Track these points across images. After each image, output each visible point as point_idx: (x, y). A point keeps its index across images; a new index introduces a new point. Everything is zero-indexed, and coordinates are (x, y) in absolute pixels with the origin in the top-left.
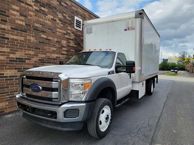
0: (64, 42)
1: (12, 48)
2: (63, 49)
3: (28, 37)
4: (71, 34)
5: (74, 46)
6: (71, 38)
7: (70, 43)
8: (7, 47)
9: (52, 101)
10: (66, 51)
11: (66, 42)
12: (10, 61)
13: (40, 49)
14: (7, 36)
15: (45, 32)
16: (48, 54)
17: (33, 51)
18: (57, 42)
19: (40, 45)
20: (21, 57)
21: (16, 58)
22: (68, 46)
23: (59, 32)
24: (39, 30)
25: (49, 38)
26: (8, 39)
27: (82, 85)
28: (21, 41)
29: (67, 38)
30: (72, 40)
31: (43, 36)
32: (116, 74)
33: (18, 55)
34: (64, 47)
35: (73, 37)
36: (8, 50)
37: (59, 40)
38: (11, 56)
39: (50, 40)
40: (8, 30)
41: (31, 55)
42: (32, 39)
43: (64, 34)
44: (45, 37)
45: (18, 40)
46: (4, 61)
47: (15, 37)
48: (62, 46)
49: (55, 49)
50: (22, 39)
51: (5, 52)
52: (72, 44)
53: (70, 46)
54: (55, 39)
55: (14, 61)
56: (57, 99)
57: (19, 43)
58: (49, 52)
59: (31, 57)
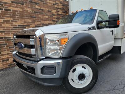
0: (54, 11)
1: (14, 17)
2: (54, 16)
3: (25, 9)
4: (59, 4)
5: (63, 14)
6: (59, 7)
7: (59, 12)
8: (11, 17)
9: (31, 57)
10: (56, 18)
11: (55, 11)
12: (14, 27)
13: (35, 17)
14: (9, 8)
15: (38, 4)
16: (42, 22)
17: (30, 19)
18: (48, 11)
19: (35, 14)
20: (22, 25)
21: (19, 25)
22: (58, 14)
23: (50, 3)
24: (33, 2)
25: (42, 8)
26: (10, 10)
27: (58, 41)
28: (20, 11)
29: (56, 8)
30: (60, 9)
31: (37, 7)
32: (97, 30)
33: (20, 23)
34: (54, 15)
35: (61, 6)
36: (12, 19)
37: (50, 10)
38: (14, 23)
39: (42, 10)
40: (9, 4)
41: (29, 22)
42: (29, 10)
43: (54, 4)
44: (39, 7)
45: (18, 11)
46: (10, 27)
47: (15, 9)
48: (52, 15)
49: (47, 17)
50: (21, 10)
51: (9, 21)
52: (61, 12)
53: (59, 14)
54: (47, 9)
55: (17, 28)
56: (35, 55)
57: (19, 14)
58: (43, 20)
59: (29, 24)
